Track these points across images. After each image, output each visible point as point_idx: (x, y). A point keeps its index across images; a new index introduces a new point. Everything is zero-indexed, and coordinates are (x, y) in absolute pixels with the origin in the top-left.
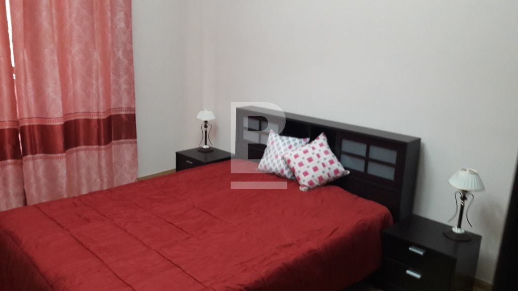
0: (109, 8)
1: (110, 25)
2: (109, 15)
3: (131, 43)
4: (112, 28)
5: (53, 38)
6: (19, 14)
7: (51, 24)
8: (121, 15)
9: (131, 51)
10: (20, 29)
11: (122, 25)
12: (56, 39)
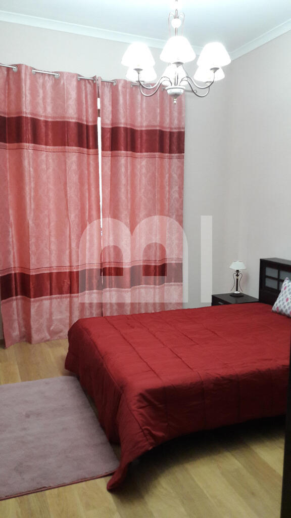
0: (167, 184)
1: (167, 196)
2: (167, 189)
3: (182, 209)
4: (169, 198)
5: (128, 206)
6: (108, 191)
7: (127, 198)
8: (176, 188)
9: (182, 215)
10: (108, 201)
11: (176, 195)
12: (129, 207)
